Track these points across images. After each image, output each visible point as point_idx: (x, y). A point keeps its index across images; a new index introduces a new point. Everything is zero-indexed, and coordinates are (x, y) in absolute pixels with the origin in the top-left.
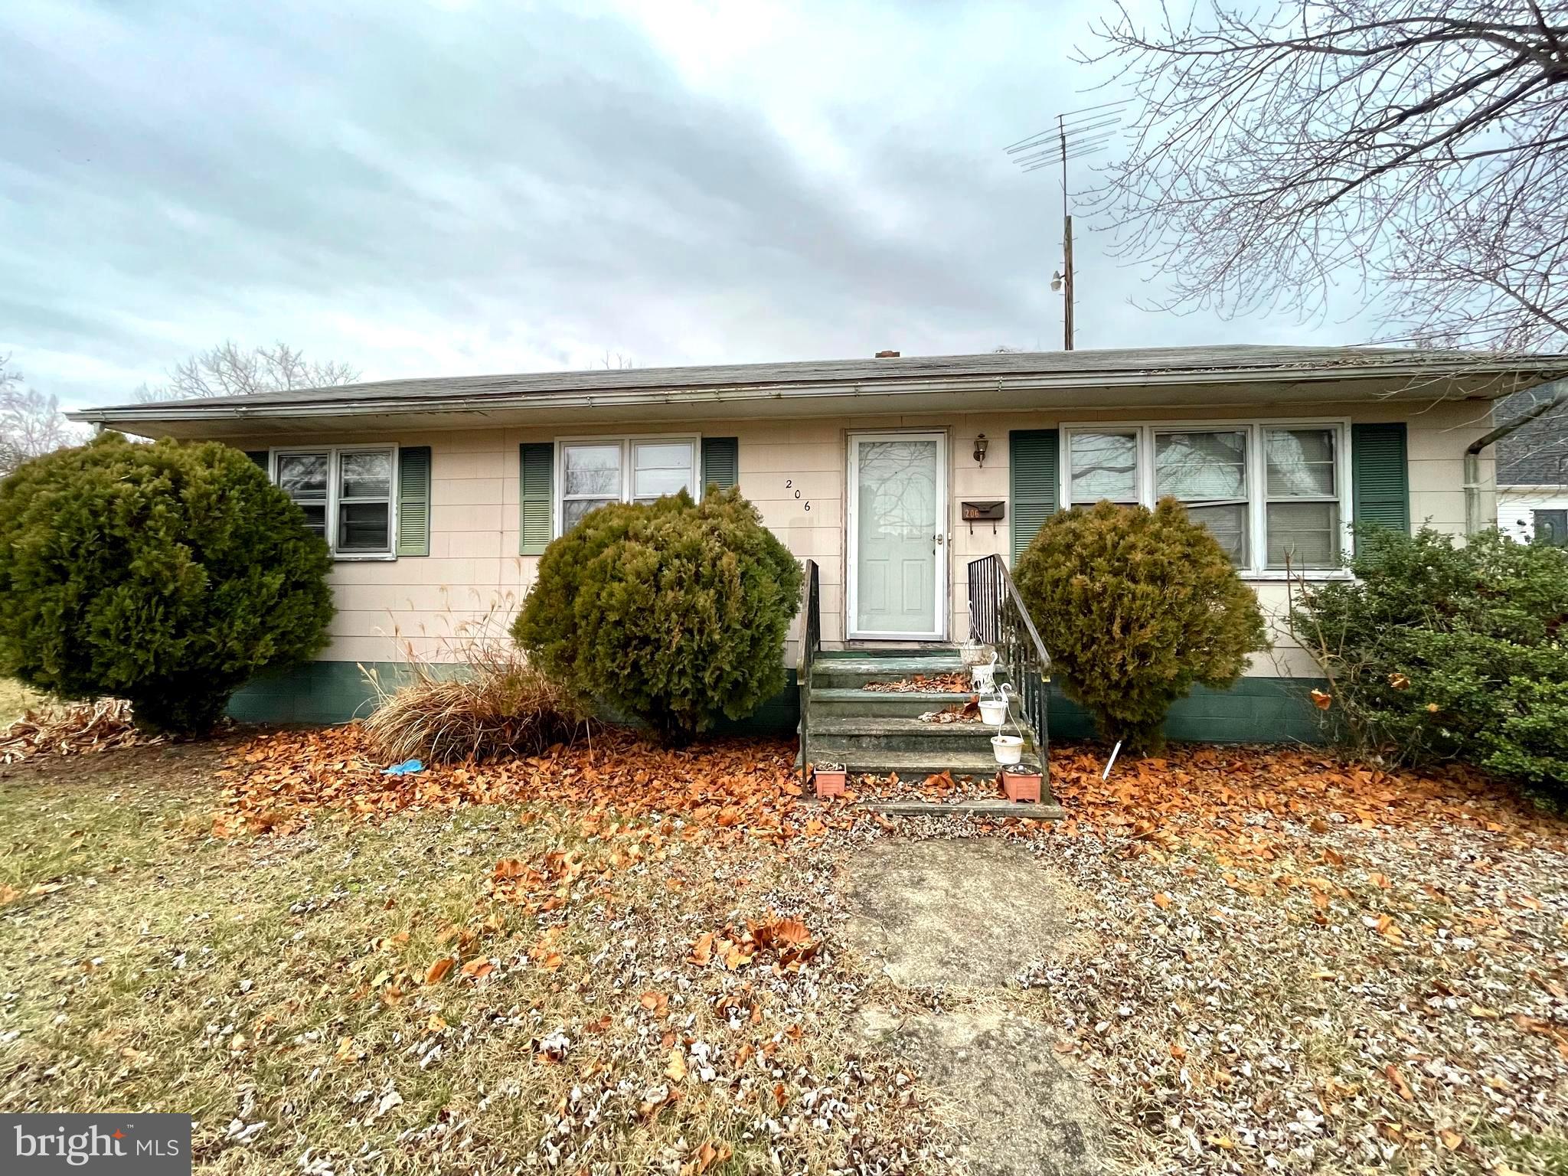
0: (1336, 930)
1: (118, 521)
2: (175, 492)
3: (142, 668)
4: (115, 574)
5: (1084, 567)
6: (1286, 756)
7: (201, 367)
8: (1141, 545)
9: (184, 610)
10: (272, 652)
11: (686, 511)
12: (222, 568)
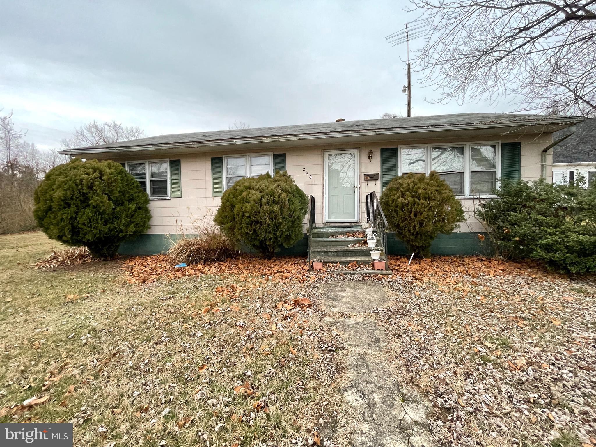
0: (467, 299)
1: (84, 188)
2: (101, 178)
3: (95, 235)
4: (84, 205)
5: (403, 195)
6: (471, 258)
7: (85, 131)
8: (422, 187)
9: (107, 217)
10: (134, 230)
11: (269, 180)
12: (117, 203)
